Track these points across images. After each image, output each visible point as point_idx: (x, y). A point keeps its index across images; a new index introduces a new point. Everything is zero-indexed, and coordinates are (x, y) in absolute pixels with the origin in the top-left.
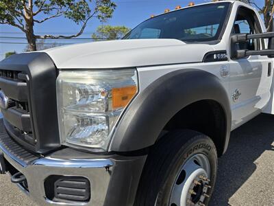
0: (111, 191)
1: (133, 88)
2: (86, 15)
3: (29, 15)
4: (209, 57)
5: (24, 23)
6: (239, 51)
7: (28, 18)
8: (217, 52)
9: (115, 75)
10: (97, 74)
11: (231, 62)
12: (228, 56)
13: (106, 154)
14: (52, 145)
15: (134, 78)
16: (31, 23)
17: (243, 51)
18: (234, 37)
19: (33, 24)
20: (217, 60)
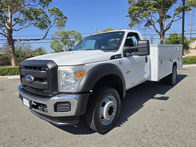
0: (78, 106)
1: (84, 71)
2: (48, 24)
3: (10, 26)
4: (113, 58)
5: (6, 31)
6: (127, 54)
7: (9, 28)
8: (116, 55)
9: (78, 67)
10: (72, 67)
11: (124, 58)
12: (122, 56)
13: (76, 93)
14: (55, 93)
15: (84, 68)
16: (10, 31)
17: (128, 54)
18: (124, 48)
19: (12, 32)
20: (116, 58)
